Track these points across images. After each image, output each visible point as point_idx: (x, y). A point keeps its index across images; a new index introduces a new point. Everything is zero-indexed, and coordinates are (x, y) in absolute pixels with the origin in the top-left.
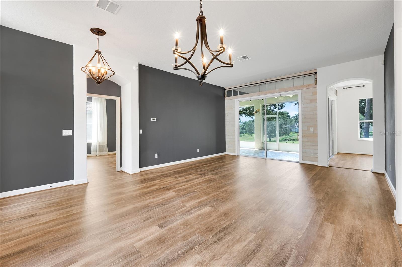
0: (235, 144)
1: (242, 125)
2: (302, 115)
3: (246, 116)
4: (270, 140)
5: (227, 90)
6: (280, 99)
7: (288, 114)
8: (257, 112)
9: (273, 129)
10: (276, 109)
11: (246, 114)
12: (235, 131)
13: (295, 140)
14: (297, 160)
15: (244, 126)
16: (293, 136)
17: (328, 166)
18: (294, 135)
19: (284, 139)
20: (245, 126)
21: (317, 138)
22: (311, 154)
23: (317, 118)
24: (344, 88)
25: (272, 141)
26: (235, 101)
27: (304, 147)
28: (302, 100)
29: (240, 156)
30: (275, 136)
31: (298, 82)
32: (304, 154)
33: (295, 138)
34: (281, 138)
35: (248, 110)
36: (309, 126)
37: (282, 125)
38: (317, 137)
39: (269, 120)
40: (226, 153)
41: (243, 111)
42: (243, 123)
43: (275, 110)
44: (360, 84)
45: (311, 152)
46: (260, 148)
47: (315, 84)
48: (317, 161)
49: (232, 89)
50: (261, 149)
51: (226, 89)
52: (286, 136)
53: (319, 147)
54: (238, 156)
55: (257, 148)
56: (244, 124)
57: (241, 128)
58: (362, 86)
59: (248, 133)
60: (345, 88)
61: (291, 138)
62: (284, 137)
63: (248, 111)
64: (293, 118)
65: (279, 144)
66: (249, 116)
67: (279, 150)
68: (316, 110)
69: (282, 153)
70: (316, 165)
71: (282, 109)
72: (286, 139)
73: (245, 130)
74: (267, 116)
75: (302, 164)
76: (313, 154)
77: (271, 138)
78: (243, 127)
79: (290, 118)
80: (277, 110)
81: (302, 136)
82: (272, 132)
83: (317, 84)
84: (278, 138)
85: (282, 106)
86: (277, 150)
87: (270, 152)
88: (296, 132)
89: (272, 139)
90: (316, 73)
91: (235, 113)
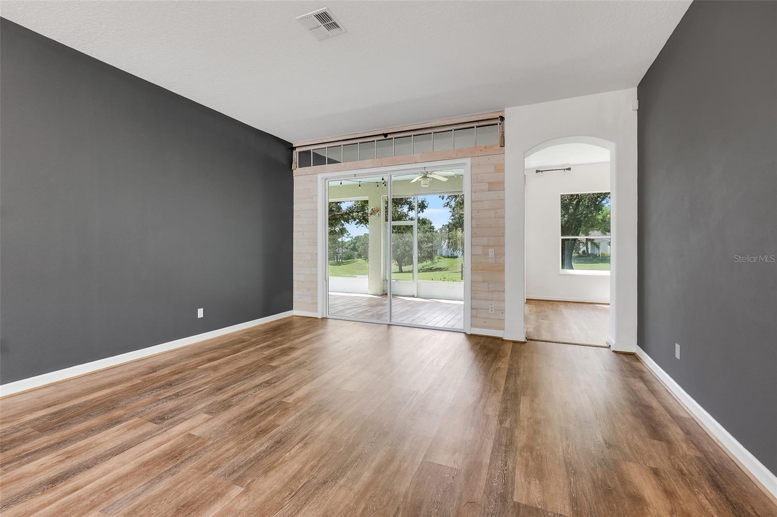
0: (316, 289)
1: (351, 242)
2: (472, 219)
3: (357, 223)
4: (401, 271)
5: (298, 150)
6: (422, 183)
7: (431, 223)
8: (374, 212)
9: (405, 250)
10: (413, 211)
11: (357, 220)
12: (317, 254)
13: (441, 271)
14: (460, 326)
15: (355, 243)
16: (439, 263)
17: (523, 340)
18: (439, 260)
19: (425, 268)
20: (358, 244)
21: (504, 273)
22: (490, 312)
23: (504, 225)
24: (537, 171)
25: (405, 272)
26: (317, 178)
27: (474, 293)
28: (472, 183)
29: (329, 320)
30: (411, 262)
31: (464, 141)
32: (475, 312)
33: (441, 267)
34: (420, 265)
35: (359, 212)
36: (487, 245)
37: (422, 243)
38: (502, 271)
39: (398, 230)
40: (295, 312)
41: (351, 212)
42: (354, 237)
43: (410, 212)
44: (563, 166)
45: (491, 306)
46: (380, 293)
47: (501, 147)
48: (502, 329)
49: (311, 148)
50: (382, 295)
51: (295, 147)
52: (428, 263)
53: (507, 295)
54: (323, 318)
55: (372, 293)
56: (354, 239)
57: (350, 249)
58: (567, 169)
59: (363, 257)
60: (539, 171)
61: (435, 266)
62: (424, 264)
63: (360, 214)
64: (439, 231)
65: (417, 284)
66: (363, 224)
67: (417, 297)
68: (503, 208)
69: (424, 302)
70: (501, 339)
71: (423, 212)
72: (427, 267)
73: (358, 251)
74: (393, 222)
75: (471, 337)
76: (493, 312)
77: (403, 266)
78: (354, 247)
79: (435, 230)
80: (412, 214)
81: (471, 269)
82: (403, 256)
83: (504, 146)
84: (416, 266)
85: (422, 206)
86: (413, 296)
87: (400, 302)
88: (443, 255)
89: (404, 268)
90: (502, 118)
91: (317, 210)
